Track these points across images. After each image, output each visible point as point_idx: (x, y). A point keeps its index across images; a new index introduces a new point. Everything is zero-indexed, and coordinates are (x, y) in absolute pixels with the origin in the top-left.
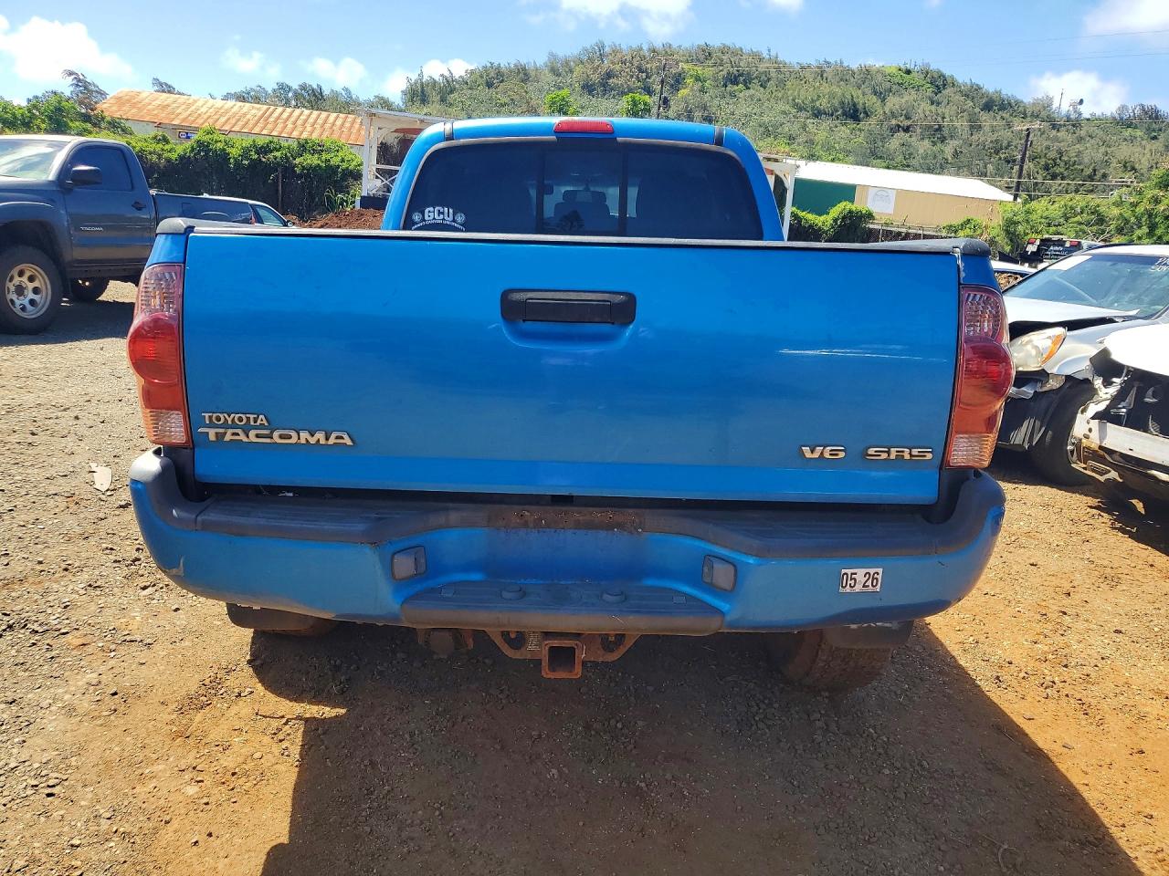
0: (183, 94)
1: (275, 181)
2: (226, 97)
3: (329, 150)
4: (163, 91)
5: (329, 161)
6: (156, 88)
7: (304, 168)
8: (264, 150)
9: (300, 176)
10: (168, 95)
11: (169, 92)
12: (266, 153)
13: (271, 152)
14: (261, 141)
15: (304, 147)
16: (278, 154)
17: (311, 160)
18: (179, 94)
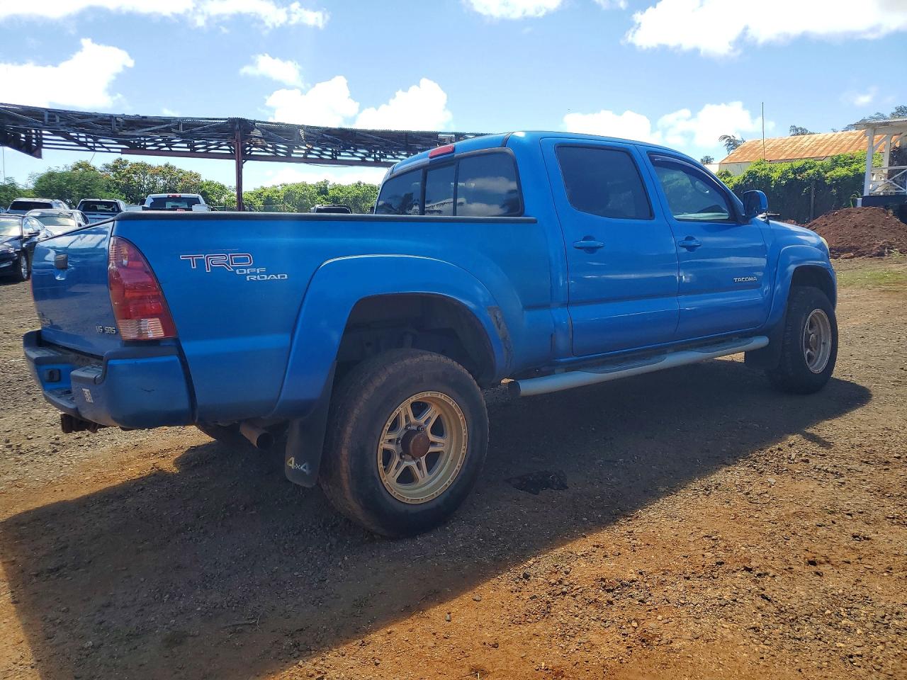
0: (814, 133)
1: (808, 194)
2: (847, 129)
3: (858, 162)
4: (798, 134)
5: (858, 170)
6: (792, 133)
7: (833, 179)
8: (801, 170)
9: (831, 187)
10: (802, 136)
11: (803, 134)
12: (801, 173)
13: (806, 170)
14: (797, 164)
15: (836, 163)
16: (811, 171)
17: (841, 172)
18: (810, 133)
